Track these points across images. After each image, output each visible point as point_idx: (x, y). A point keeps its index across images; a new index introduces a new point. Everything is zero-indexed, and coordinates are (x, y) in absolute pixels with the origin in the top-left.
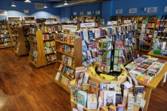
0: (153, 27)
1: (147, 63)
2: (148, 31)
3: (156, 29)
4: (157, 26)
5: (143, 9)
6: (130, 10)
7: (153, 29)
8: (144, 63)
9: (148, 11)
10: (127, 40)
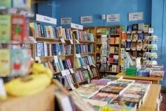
0: (117, 42)
1: (117, 85)
2: (112, 50)
3: (122, 46)
4: (124, 40)
5: (100, 17)
6: (82, 18)
7: (117, 46)
8: (112, 85)
9: (108, 21)
10: (78, 56)
